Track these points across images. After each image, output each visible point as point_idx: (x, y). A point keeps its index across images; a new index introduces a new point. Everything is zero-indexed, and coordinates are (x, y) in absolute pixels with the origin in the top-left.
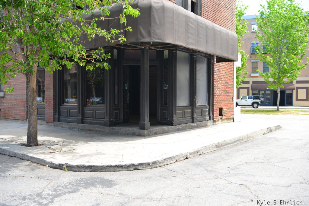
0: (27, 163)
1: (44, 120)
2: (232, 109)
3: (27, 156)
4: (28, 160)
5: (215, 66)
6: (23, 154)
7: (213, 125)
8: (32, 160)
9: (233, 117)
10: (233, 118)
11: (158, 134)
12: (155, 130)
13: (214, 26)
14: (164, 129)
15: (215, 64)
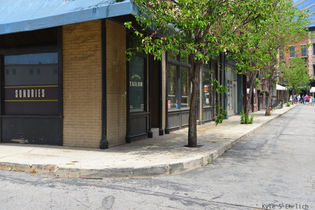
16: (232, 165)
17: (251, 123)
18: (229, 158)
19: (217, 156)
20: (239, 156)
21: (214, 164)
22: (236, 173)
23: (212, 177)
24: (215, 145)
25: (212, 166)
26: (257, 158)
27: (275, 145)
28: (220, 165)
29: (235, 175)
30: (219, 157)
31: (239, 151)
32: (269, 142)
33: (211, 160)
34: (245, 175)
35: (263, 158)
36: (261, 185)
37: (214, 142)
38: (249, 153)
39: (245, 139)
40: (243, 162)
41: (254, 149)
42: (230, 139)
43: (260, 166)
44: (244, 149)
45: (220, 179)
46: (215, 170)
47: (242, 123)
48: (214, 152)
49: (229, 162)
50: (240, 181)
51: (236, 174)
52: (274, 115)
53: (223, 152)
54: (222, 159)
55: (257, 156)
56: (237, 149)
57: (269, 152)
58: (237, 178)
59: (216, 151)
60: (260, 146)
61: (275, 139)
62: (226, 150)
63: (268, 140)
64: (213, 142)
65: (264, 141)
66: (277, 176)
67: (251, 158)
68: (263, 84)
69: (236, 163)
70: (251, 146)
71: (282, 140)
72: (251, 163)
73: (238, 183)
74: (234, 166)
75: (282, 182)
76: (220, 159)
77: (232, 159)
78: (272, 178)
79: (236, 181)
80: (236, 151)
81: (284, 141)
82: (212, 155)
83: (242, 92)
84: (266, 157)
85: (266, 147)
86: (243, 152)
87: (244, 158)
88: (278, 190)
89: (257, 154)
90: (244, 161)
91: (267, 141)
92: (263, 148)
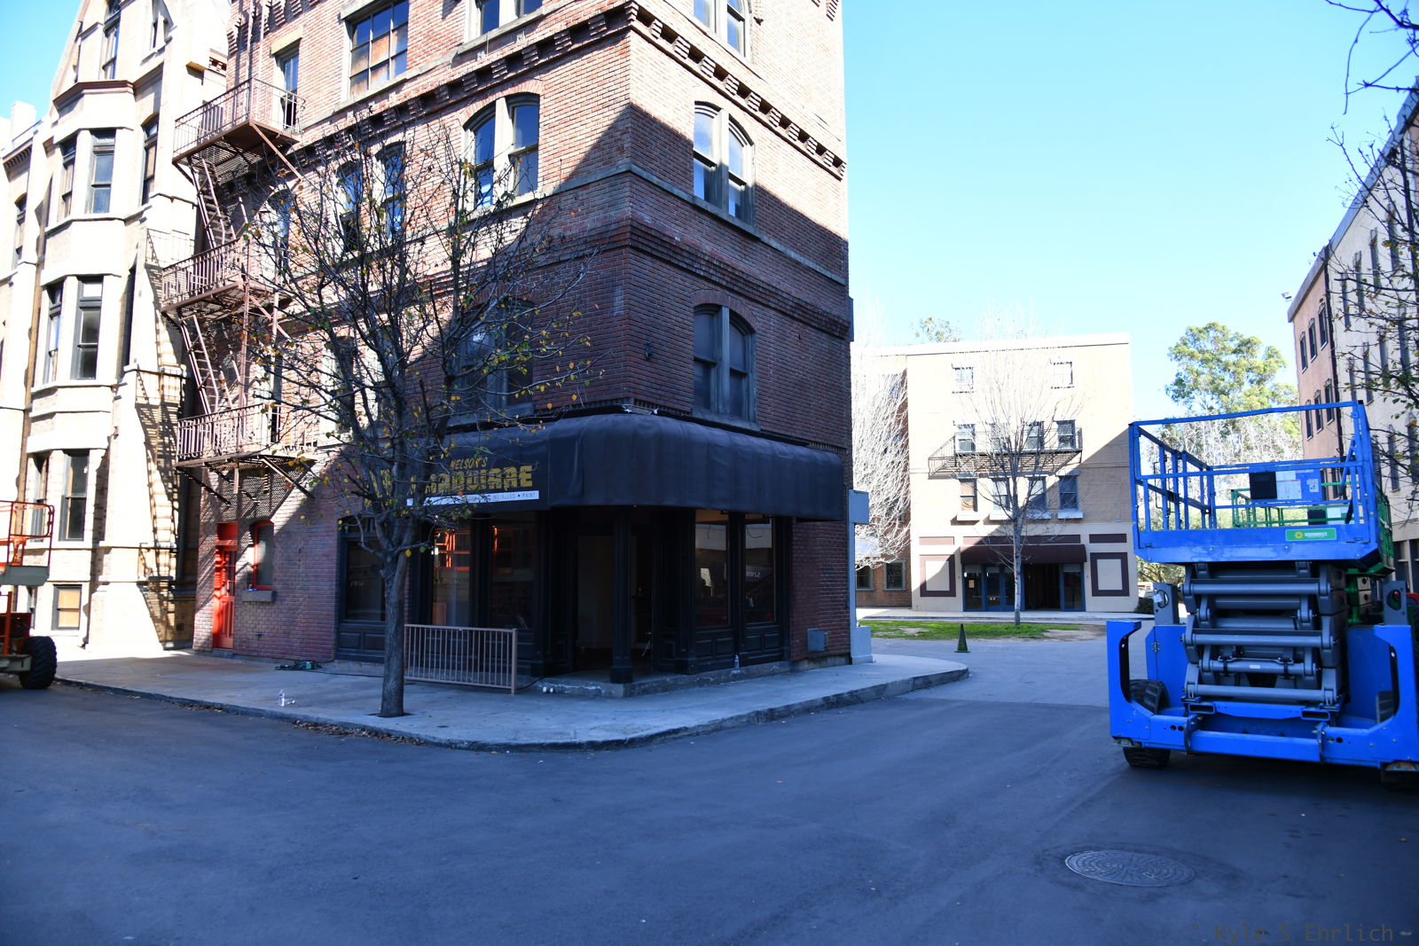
1: (383, 663)
2: (844, 632)
5: (794, 531)
7: (792, 671)
9: (848, 651)
10: (849, 654)
11: (651, 693)
12: (644, 684)
13: (777, 452)
14: (665, 681)
15: (794, 526)
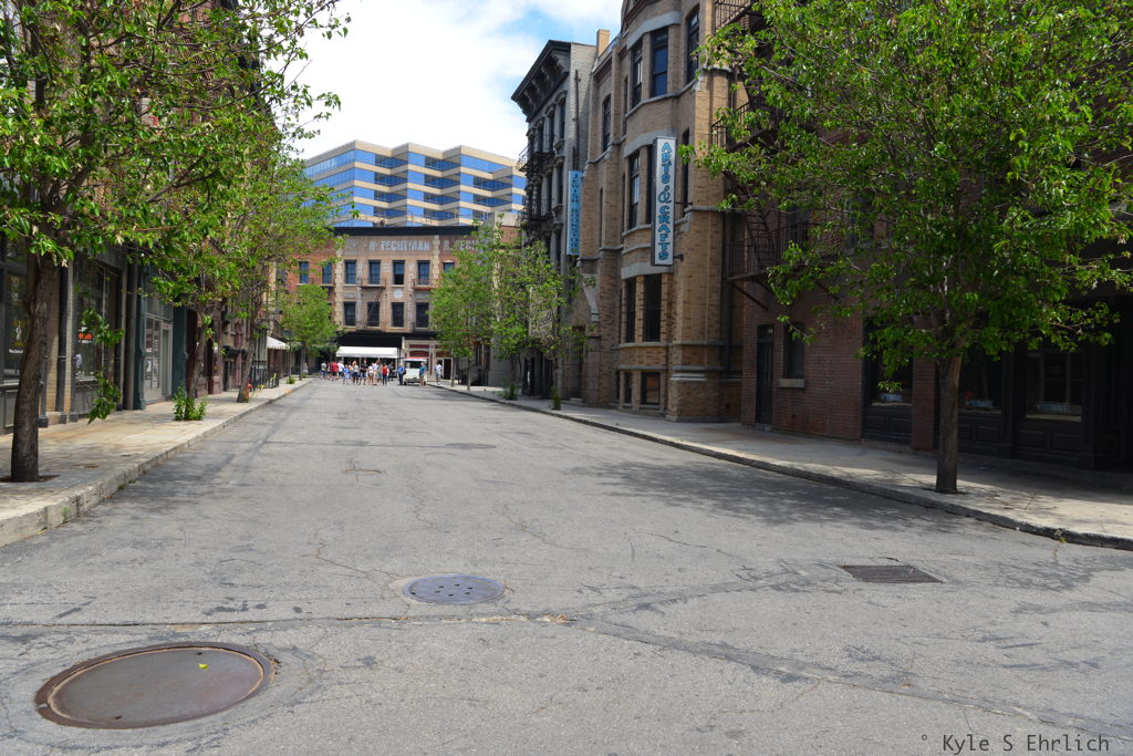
0: (972, 520)
3: (965, 508)
4: (968, 516)
6: (952, 505)
8: (979, 517)
16: (133, 521)
17: (199, 418)
18: (127, 504)
19: (94, 500)
20: (156, 496)
21: (83, 522)
22: (139, 539)
23: (68, 556)
24: (92, 472)
25: (76, 527)
26: (201, 500)
27: (247, 467)
28: (99, 522)
29: (136, 545)
30: (102, 502)
31: (158, 485)
32: (235, 461)
33: (74, 512)
34: (163, 543)
35: (216, 498)
36: (200, 564)
37: (92, 466)
38: (184, 487)
39: (181, 456)
40: (164, 511)
41: (198, 478)
42: (138, 456)
43: (205, 517)
44: (172, 479)
45: (92, 560)
46: (82, 537)
47: (178, 419)
48: (86, 491)
49: (127, 514)
50: (146, 560)
51: (138, 543)
52: (257, 400)
53: (115, 488)
54: (109, 507)
55: (202, 495)
56: (152, 481)
57: (233, 482)
58: (139, 553)
59: (90, 488)
60: (213, 470)
61: (251, 454)
62: (122, 483)
63: (234, 456)
64: (89, 465)
65: (224, 457)
66: (242, 538)
67: (186, 499)
68: (237, 335)
69: (145, 515)
70: (190, 472)
71: (266, 455)
72: (183, 511)
73: (141, 564)
74: (138, 521)
75: (251, 550)
76: (102, 508)
77: (135, 505)
78: (229, 544)
79: (135, 560)
80: (151, 486)
81: (271, 456)
82: (78, 499)
83: (185, 349)
84: (222, 494)
85: (227, 472)
86: (169, 486)
87: (167, 501)
88: (239, 570)
89: (204, 488)
90: (167, 507)
91: (230, 458)
92: (220, 474)
